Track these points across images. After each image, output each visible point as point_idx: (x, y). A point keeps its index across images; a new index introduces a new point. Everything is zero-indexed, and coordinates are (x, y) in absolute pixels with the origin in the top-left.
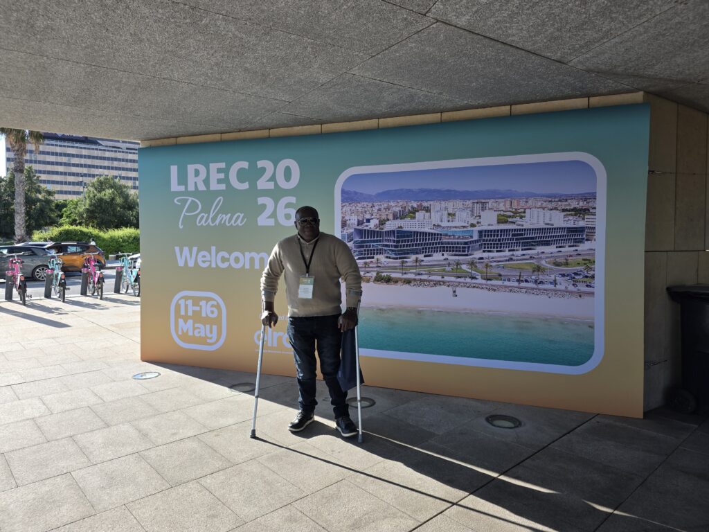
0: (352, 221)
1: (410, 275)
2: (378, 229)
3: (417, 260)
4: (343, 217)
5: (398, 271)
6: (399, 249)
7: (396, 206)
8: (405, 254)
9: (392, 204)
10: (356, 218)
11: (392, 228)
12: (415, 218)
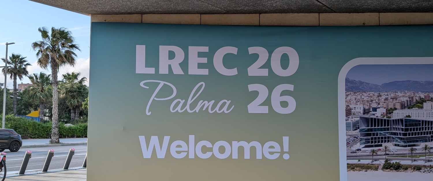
0: (357, 110)
1: (419, 161)
2: (385, 118)
3: (426, 148)
4: (348, 106)
5: (407, 158)
6: (408, 137)
7: (403, 96)
8: (414, 142)
9: (399, 94)
10: (362, 107)
11: (400, 117)
12: (422, 108)
